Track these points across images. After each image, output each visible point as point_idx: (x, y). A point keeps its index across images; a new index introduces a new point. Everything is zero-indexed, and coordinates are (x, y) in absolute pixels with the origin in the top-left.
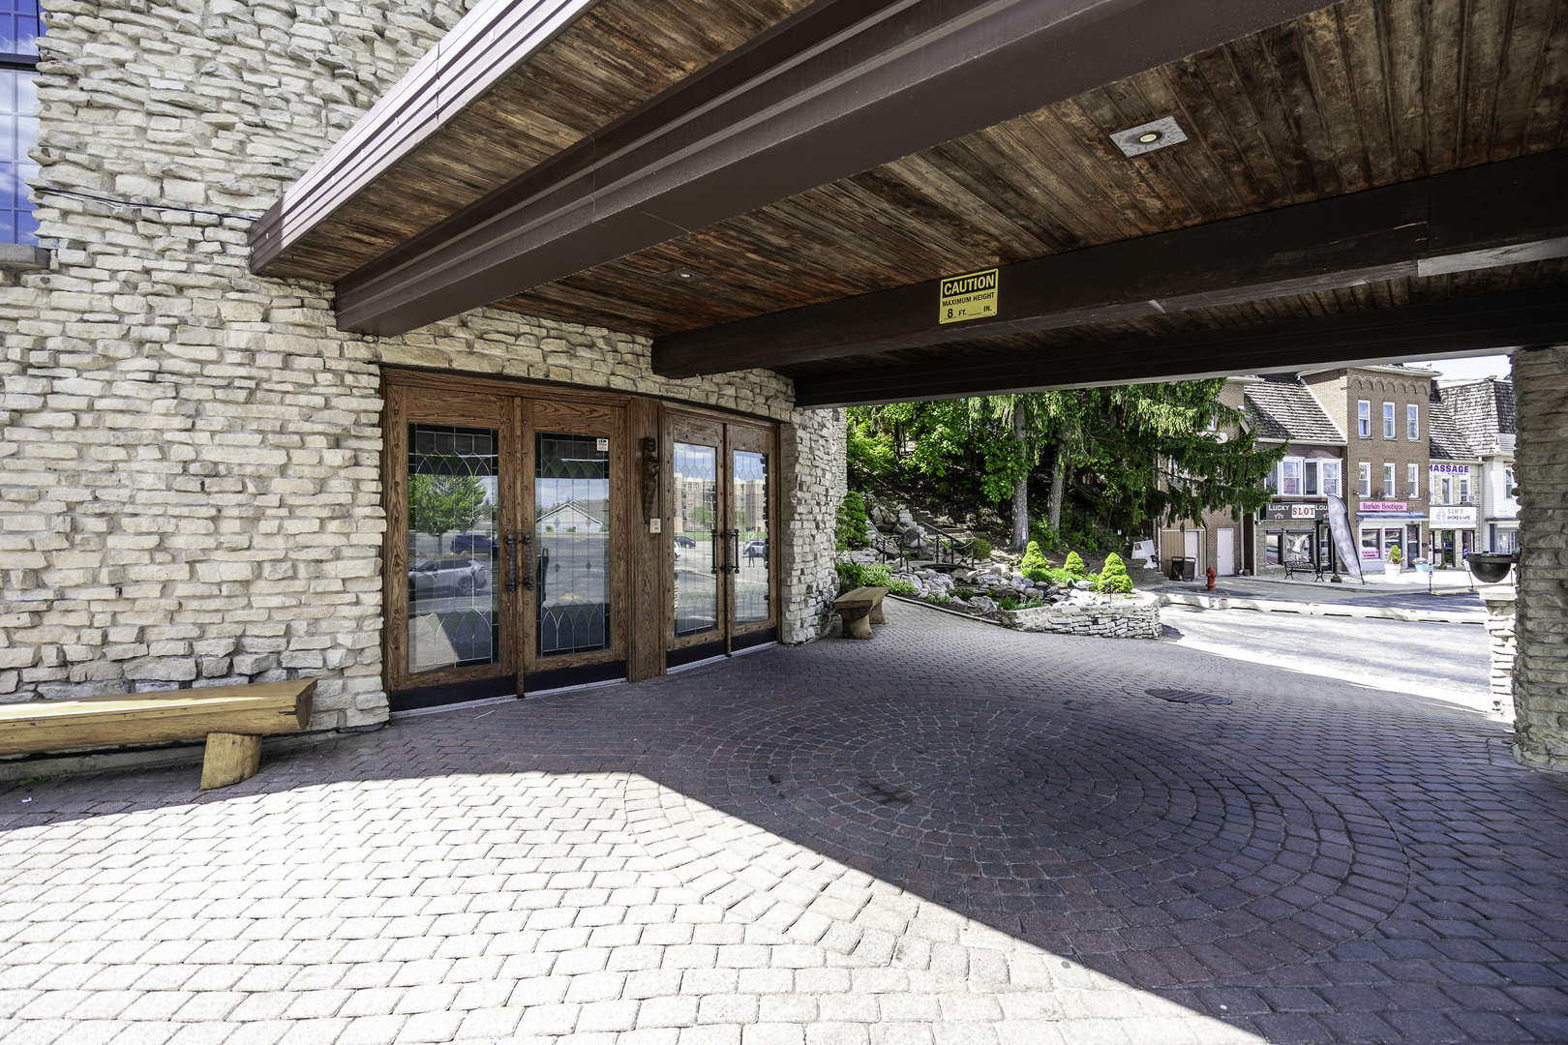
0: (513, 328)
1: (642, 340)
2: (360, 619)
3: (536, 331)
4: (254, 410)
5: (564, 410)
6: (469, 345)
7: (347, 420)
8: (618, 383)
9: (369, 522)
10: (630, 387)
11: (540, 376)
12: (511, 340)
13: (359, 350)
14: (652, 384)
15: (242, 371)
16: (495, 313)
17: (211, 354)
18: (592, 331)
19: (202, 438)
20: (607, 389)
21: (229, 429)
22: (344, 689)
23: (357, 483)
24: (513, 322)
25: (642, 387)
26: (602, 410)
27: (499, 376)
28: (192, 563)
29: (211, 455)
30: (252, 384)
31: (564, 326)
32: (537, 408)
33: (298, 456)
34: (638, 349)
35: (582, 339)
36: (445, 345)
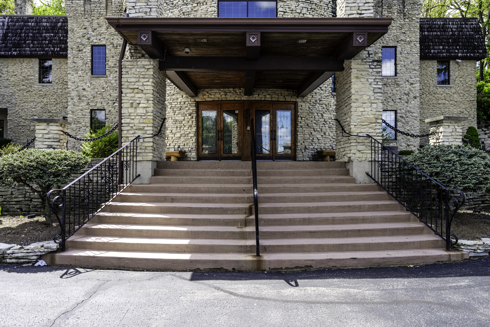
0: (215, 92)
1: (242, 89)
2: (193, 143)
3: (219, 91)
4: (181, 111)
5: (228, 105)
6: (208, 96)
7: (191, 111)
8: (236, 99)
9: (194, 128)
10: (239, 99)
11: (221, 100)
12: (215, 94)
13: (193, 100)
14: (245, 98)
15: (179, 105)
16: (213, 90)
17: (176, 103)
18: (230, 89)
19: (175, 116)
20: (235, 100)
21: (178, 114)
22: (191, 154)
23: (193, 121)
24: (215, 90)
25: (242, 99)
26: (236, 105)
27: (214, 101)
28: (174, 134)
29: (176, 118)
30: (180, 107)
31: (225, 89)
32: (223, 106)
33: (186, 118)
34: (241, 91)
35: (228, 91)
36: (205, 97)
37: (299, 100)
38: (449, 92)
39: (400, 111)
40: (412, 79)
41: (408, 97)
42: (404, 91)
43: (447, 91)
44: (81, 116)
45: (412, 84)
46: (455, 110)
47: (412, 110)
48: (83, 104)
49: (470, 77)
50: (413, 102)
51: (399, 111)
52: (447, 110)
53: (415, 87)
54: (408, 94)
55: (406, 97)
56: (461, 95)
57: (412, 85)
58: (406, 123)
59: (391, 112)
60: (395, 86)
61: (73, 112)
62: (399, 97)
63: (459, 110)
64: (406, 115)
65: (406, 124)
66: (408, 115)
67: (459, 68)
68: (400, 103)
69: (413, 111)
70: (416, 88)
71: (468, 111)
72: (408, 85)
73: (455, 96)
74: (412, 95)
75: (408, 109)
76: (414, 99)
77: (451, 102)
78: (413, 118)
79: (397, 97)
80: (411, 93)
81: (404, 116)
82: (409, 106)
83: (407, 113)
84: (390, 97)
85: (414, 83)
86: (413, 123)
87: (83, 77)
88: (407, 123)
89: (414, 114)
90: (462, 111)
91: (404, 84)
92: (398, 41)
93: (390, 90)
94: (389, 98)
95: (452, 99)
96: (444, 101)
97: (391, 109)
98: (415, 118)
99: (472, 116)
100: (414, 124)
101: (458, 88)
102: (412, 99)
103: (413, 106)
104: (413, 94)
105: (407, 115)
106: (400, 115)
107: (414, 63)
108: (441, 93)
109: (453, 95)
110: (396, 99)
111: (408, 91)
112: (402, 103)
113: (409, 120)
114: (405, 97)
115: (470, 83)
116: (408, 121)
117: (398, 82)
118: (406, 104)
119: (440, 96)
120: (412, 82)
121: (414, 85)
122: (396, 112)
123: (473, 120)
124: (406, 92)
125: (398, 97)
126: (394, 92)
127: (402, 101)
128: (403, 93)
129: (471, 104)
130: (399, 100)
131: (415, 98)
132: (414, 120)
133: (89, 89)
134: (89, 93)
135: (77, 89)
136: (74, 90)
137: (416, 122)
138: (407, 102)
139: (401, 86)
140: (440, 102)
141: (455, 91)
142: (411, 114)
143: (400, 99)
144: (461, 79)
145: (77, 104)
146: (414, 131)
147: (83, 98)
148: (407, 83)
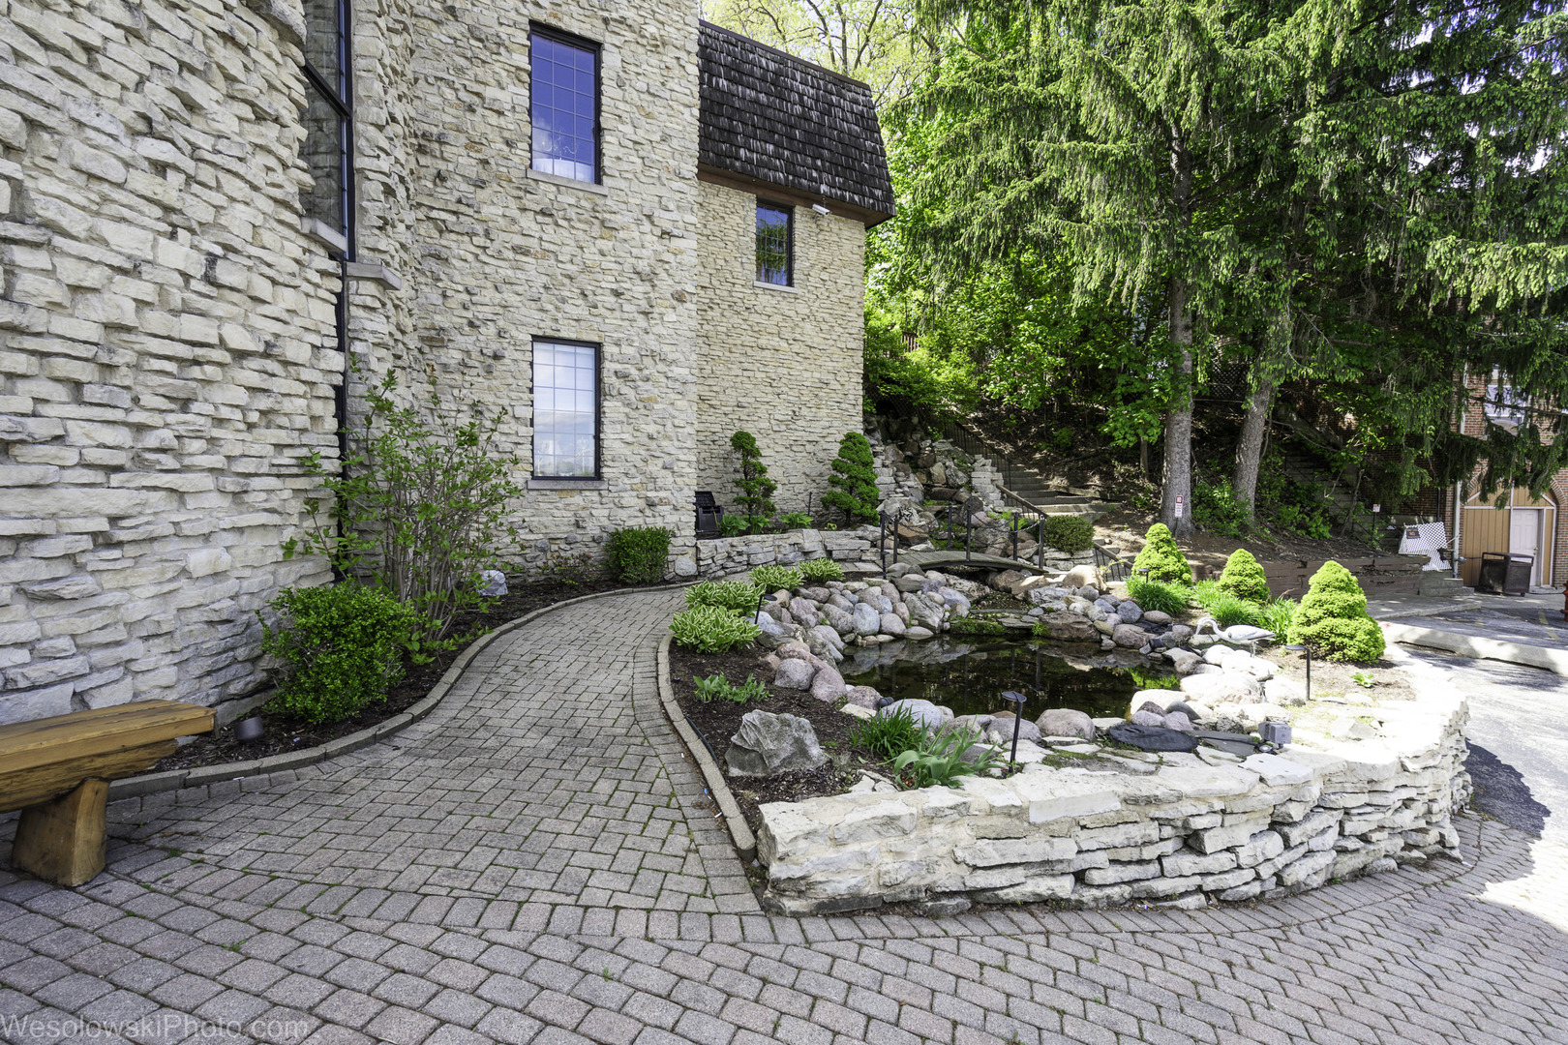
38: (792, 314)
39: (616, 350)
40: (667, 215)
41: (649, 289)
42: (633, 261)
43: (784, 305)
45: (665, 234)
46: (806, 375)
47: (666, 348)
49: (846, 271)
50: (671, 316)
51: (609, 350)
52: (785, 371)
53: (681, 252)
54: (649, 278)
55: (641, 289)
56: (824, 326)
57: (666, 242)
58: (641, 405)
59: (580, 350)
60: (596, 230)
62: (614, 286)
63: (818, 375)
64: (640, 370)
65: (642, 411)
66: (652, 368)
67: (821, 237)
68: (618, 314)
69: (671, 357)
70: (684, 257)
71: (842, 380)
72: (649, 237)
73: (808, 327)
74: (666, 285)
75: (653, 344)
76: (675, 303)
77: (796, 348)
78: (670, 383)
79: (604, 285)
80: (663, 275)
81: (634, 372)
82: (655, 330)
83: (648, 361)
84: (571, 278)
85: (676, 232)
86: (670, 409)
88: (647, 404)
89: (673, 368)
90: (825, 377)
91: (634, 227)
92: (606, 21)
93: (573, 243)
94: (566, 281)
95: (798, 337)
96: (775, 342)
97: (573, 336)
98: (677, 385)
99: (851, 397)
100: (677, 413)
101: (817, 304)
102: (667, 303)
103: (671, 332)
104: (670, 282)
105: (646, 372)
106: (619, 367)
107: (675, 143)
108: (769, 311)
109: (801, 324)
110: (600, 291)
111: (653, 262)
112: (626, 316)
113: (656, 391)
114: (639, 289)
115: (847, 292)
116: (650, 399)
117: (607, 216)
118: (641, 321)
119: (763, 319)
120: (668, 226)
121: (675, 243)
122: (597, 347)
123: (853, 412)
124: (642, 266)
125: (608, 282)
126: (591, 255)
127: (627, 307)
128: (627, 267)
129: (849, 360)
130: (613, 299)
131: (680, 298)
132: (673, 396)
137: (681, 404)
138: (646, 314)
139: (622, 234)
140: (763, 342)
141: (807, 311)
142: (661, 367)
143: (617, 294)
144: (825, 276)
146: (676, 443)
148: (647, 226)
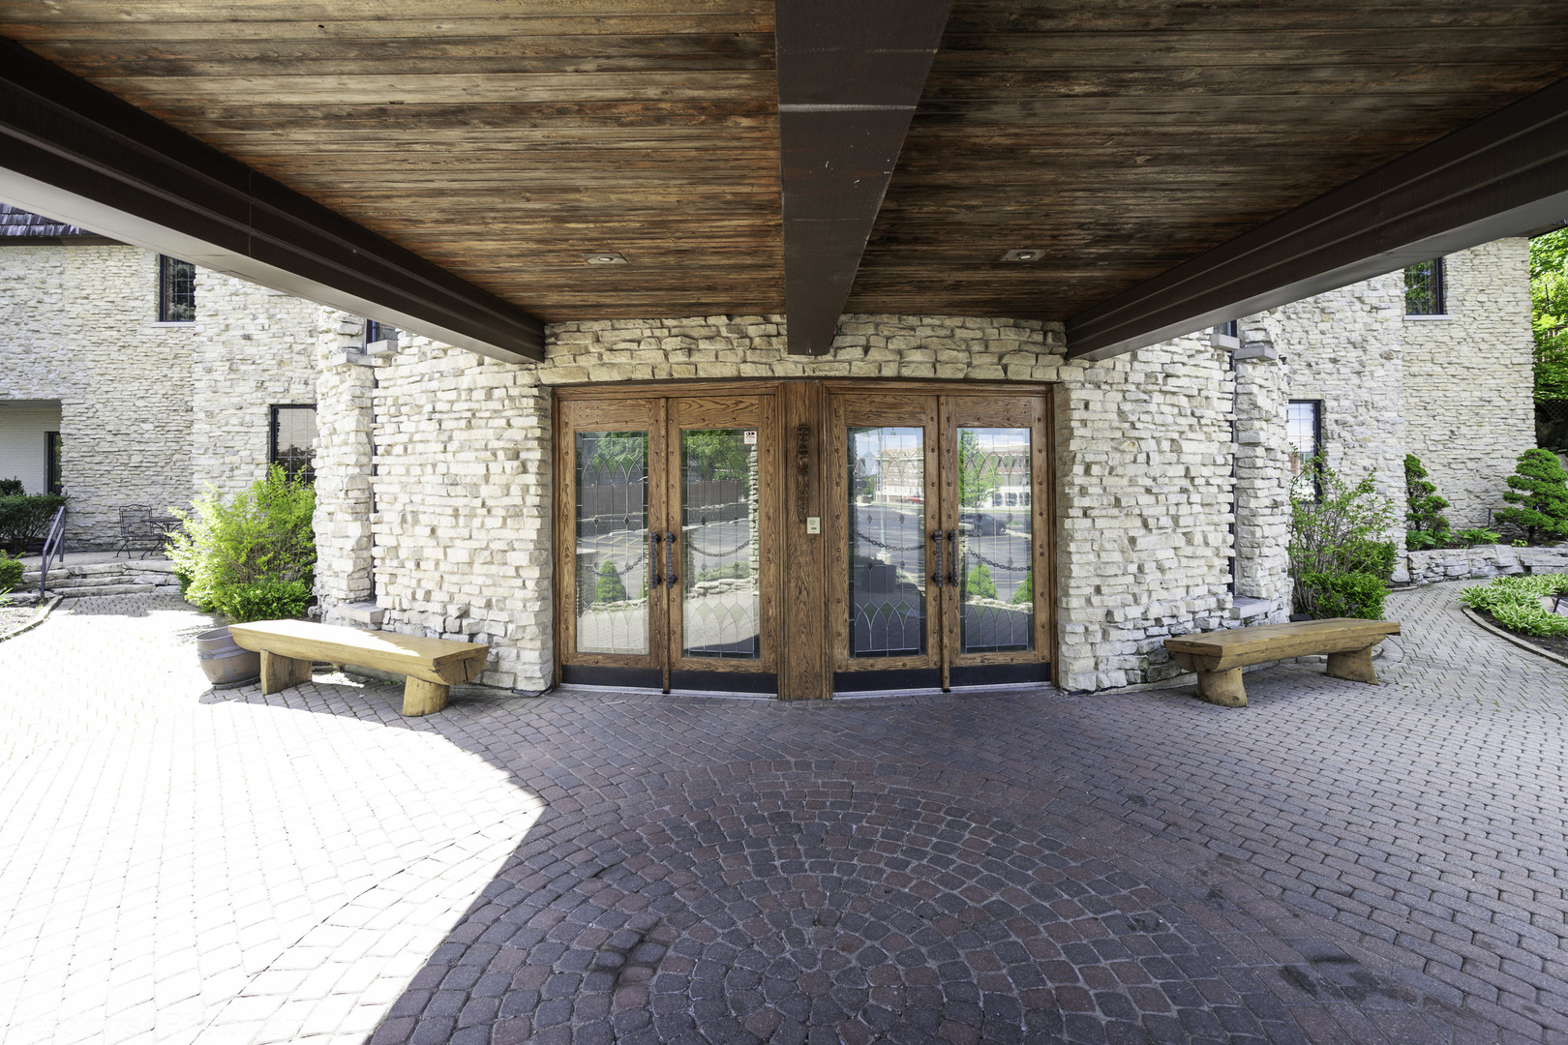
0: (636, 334)
1: (776, 318)
2: (525, 601)
3: (657, 333)
4: (474, 434)
5: (708, 405)
6: (600, 356)
7: (519, 435)
8: (748, 370)
9: (531, 520)
10: (764, 372)
11: (662, 375)
12: (634, 346)
13: (525, 378)
14: (793, 366)
15: (466, 406)
16: (622, 324)
17: (453, 395)
18: (712, 320)
19: (449, 455)
20: (739, 378)
21: (461, 449)
22: (518, 656)
23: (526, 489)
24: (636, 328)
25: (780, 371)
26: (748, 401)
27: (629, 382)
28: (445, 548)
29: (453, 471)
30: (469, 415)
31: (685, 322)
32: (683, 406)
33: (495, 468)
34: (771, 329)
35: (705, 332)
36: (582, 361)
37: (1073, 374)
38: (1446, 339)
39: (1335, 403)
40: (1375, 293)
41: (1362, 353)
42: (1348, 334)
43: (1437, 333)
44: (237, 429)
45: (1376, 309)
46: (1464, 395)
47: (1376, 398)
48: (246, 388)
49: (1508, 289)
50: (1380, 372)
51: (1329, 404)
52: (1441, 394)
53: (1387, 320)
54: (1361, 345)
55: (1354, 354)
56: (1483, 346)
57: (1374, 314)
58: (1357, 444)
59: (1302, 406)
60: (1317, 317)
61: (210, 414)
62: (1332, 356)
63: (1478, 394)
64: (1355, 417)
65: (1358, 449)
66: (1364, 415)
67: (1476, 262)
68: (1335, 376)
69: (1381, 404)
70: (1390, 323)
71: (1508, 397)
72: (1360, 314)
73: (1465, 349)
74: (1375, 348)
75: (1365, 396)
76: (1383, 361)
77: (1451, 370)
78: (1381, 425)
79: (1324, 356)
80: (1372, 340)
81: (1351, 420)
82: (1367, 384)
83: (1362, 410)
84: (1299, 355)
85: (1383, 305)
86: (1381, 446)
87: (246, 294)
88: (1362, 443)
89: (1383, 412)
90: (1486, 395)
91: (1347, 308)
93: (1299, 329)
94: (1296, 358)
95: (1455, 360)
96: (1428, 367)
97: (1301, 397)
98: (1388, 426)
99: (1520, 412)
100: (1387, 449)
101: (1474, 326)
102: (1376, 362)
103: (1380, 384)
104: (1379, 345)
105: (1361, 418)
106: (1337, 417)
108: (1420, 340)
109: (1457, 348)
110: (1321, 361)
111: (1363, 332)
112: (1342, 377)
113: (1369, 433)
114: (1353, 354)
115: (1510, 308)
116: (1364, 439)
117: (1325, 304)
118: (1355, 380)
119: (1415, 349)
120: (1375, 302)
121: (1382, 314)
122: (1318, 406)
123: (1524, 427)
124: (1355, 337)
125: (1328, 354)
126: (1315, 336)
127: (1342, 370)
128: (1343, 340)
129: (1517, 375)
130: (1331, 365)
131: (1388, 357)
132: (1385, 436)
133: (264, 337)
134: (265, 349)
135: (223, 338)
136: (215, 338)
137: (1392, 441)
138: (1358, 373)
139: (1338, 316)
141: (1463, 335)
142: (1373, 413)
143: (1334, 361)
144: (1482, 298)
145: (223, 386)
146: (1388, 473)
147: (243, 368)
148: (1358, 306)
